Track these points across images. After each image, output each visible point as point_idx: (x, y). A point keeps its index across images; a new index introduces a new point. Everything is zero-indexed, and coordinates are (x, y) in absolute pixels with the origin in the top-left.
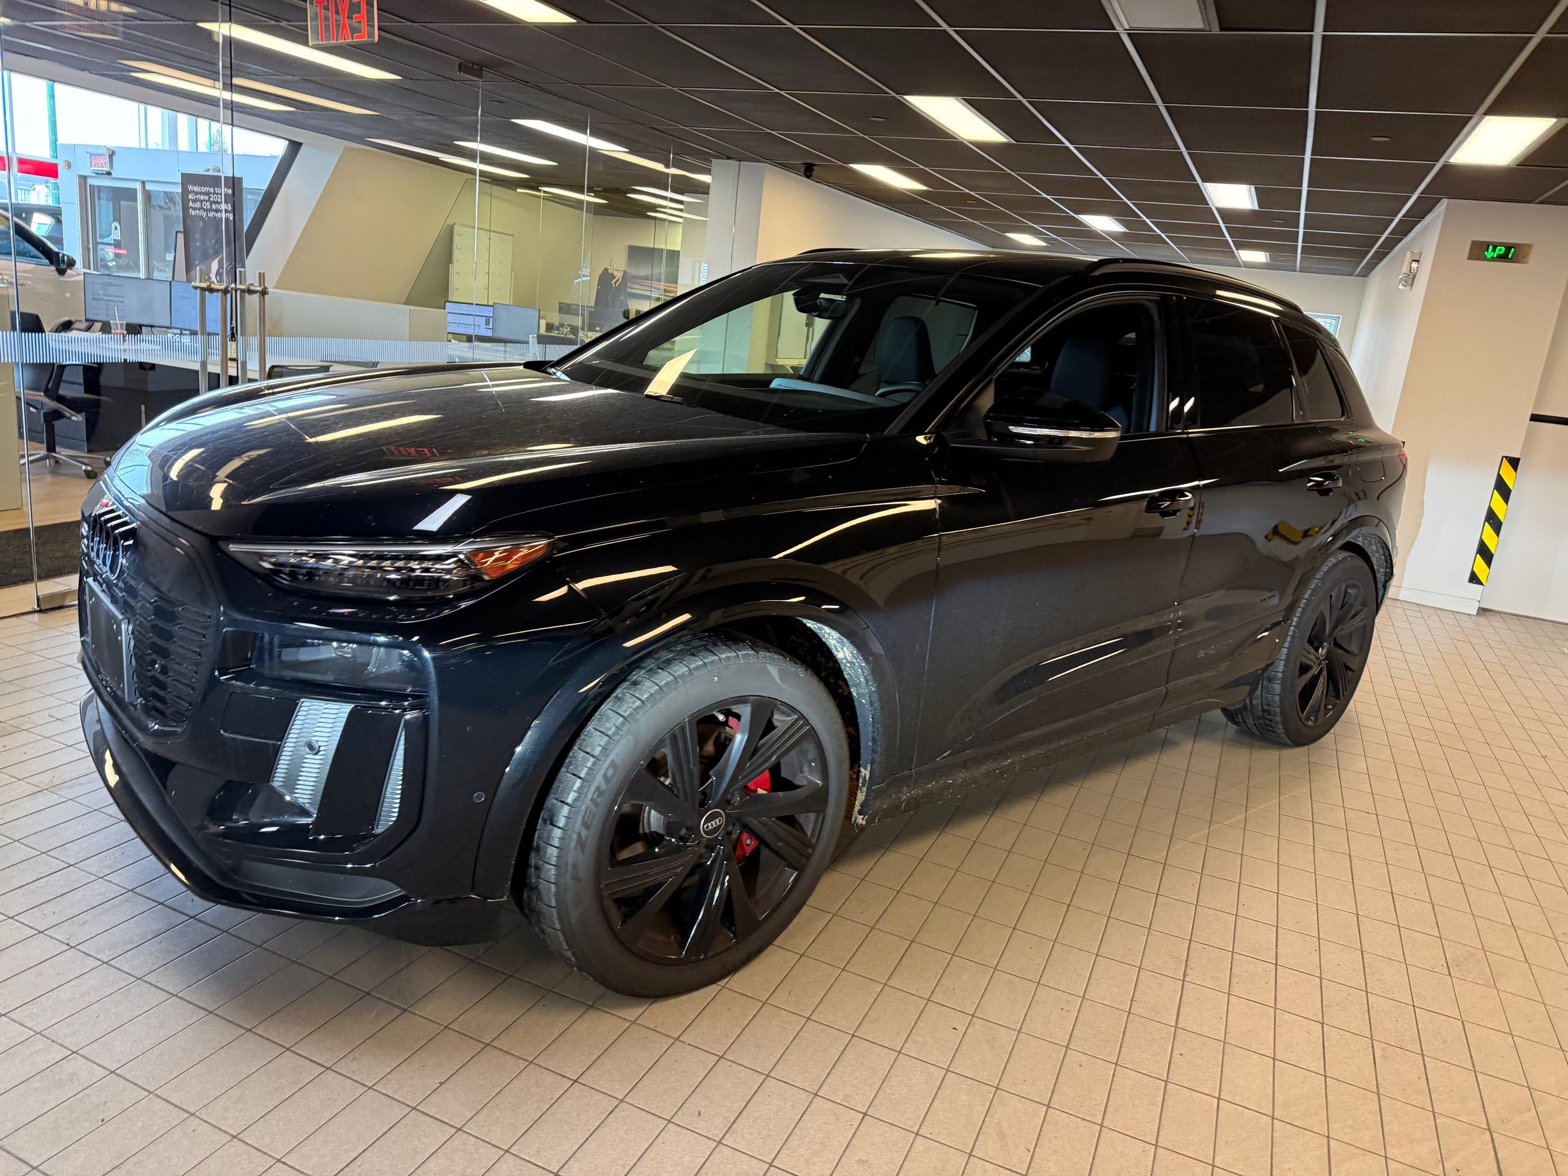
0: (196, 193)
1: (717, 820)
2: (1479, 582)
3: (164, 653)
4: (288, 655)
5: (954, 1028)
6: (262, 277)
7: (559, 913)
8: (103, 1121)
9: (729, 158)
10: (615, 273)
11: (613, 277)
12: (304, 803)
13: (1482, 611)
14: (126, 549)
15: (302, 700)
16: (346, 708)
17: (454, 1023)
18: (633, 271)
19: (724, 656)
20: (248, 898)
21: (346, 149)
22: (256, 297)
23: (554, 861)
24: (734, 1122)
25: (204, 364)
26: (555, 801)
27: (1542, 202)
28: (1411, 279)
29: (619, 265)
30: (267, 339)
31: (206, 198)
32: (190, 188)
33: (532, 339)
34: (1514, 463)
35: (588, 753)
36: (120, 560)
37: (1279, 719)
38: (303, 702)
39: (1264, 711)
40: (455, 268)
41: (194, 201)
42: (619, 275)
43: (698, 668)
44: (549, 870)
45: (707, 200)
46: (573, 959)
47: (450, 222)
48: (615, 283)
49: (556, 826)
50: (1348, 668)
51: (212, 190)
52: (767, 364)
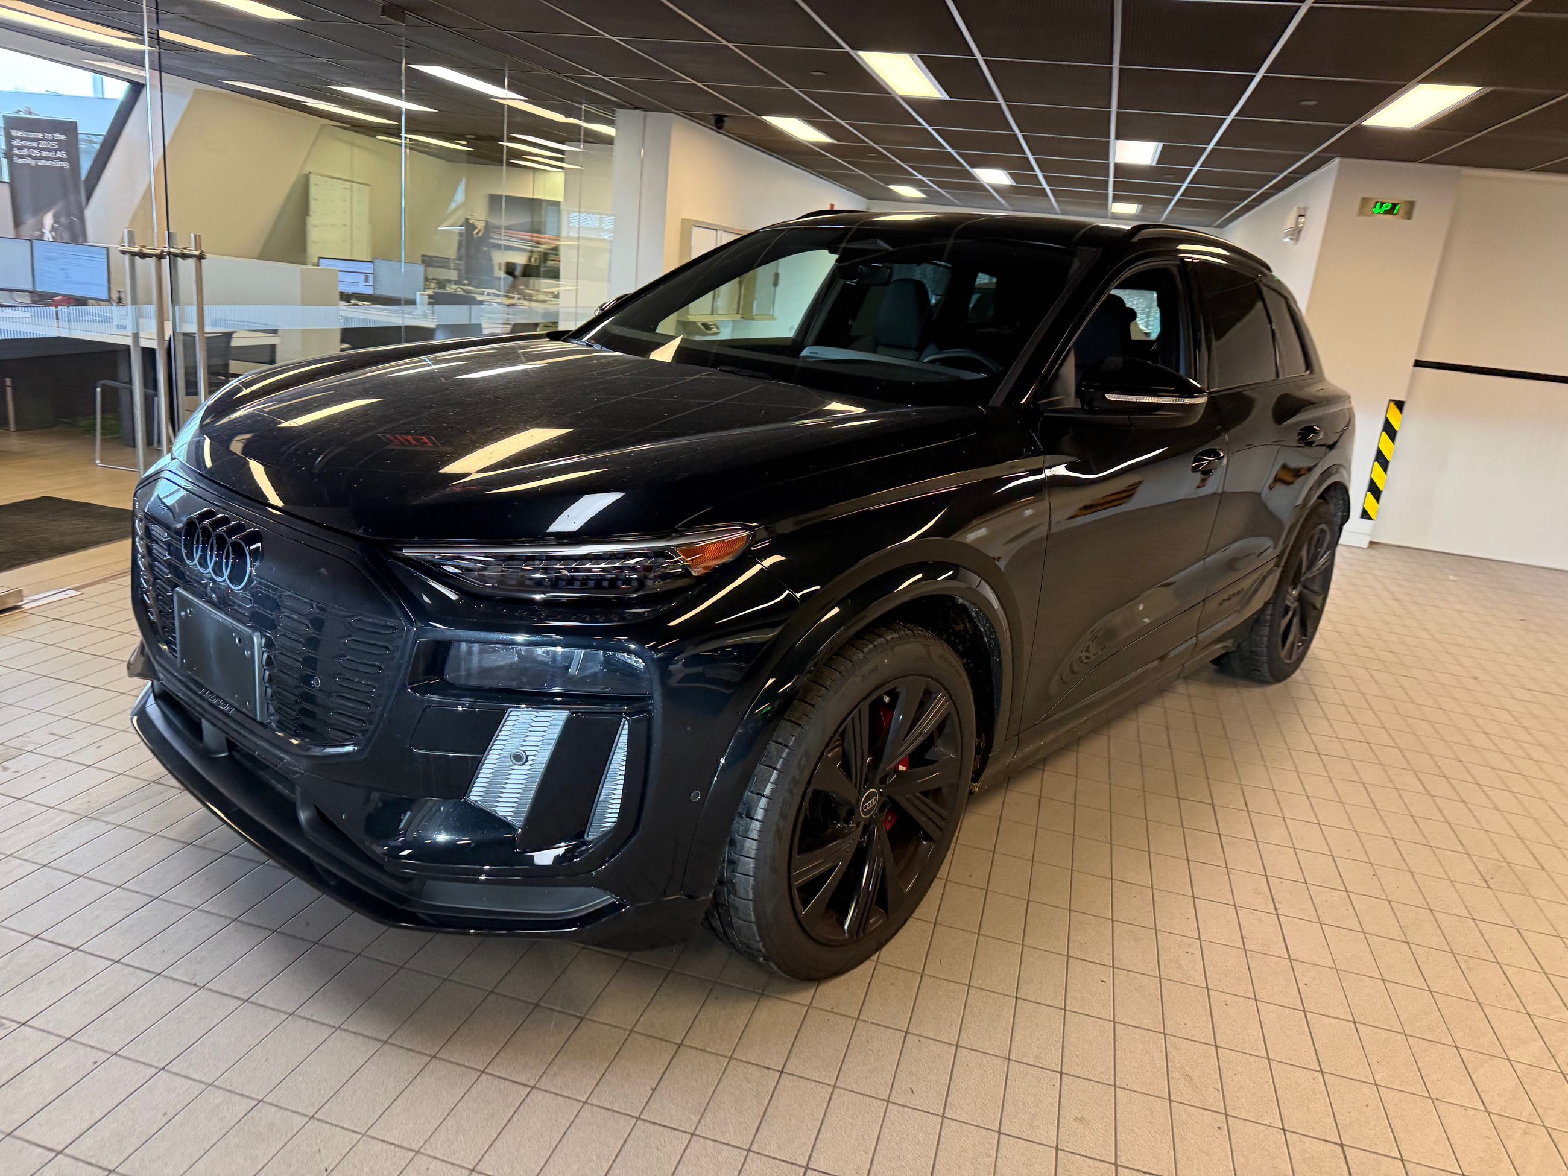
0: (22, 139)
1: (873, 800)
2: (1370, 518)
5: (1102, 981)
6: (198, 238)
7: (755, 906)
9: (636, 108)
10: (477, 223)
11: (475, 228)
12: (504, 817)
13: (1372, 543)
15: (510, 709)
16: (561, 716)
17: (638, 1026)
18: (494, 221)
19: (888, 638)
20: (426, 918)
21: (197, 92)
22: (191, 262)
23: (753, 854)
24: (947, 1095)
25: (136, 337)
26: (750, 794)
27: (1424, 162)
28: (1296, 233)
29: (480, 216)
30: (206, 308)
31: (35, 144)
32: (14, 133)
33: (421, 297)
34: (1400, 405)
35: (780, 744)
36: (249, 569)
37: (1265, 659)
38: (511, 712)
39: (1252, 652)
40: (313, 220)
41: (20, 148)
42: (480, 225)
43: (870, 652)
44: (749, 863)
46: (763, 950)
47: (306, 171)
48: (478, 233)
49: (754, 819)
50: (1315, 608)
51: (40, 136)
52: (678, 321)
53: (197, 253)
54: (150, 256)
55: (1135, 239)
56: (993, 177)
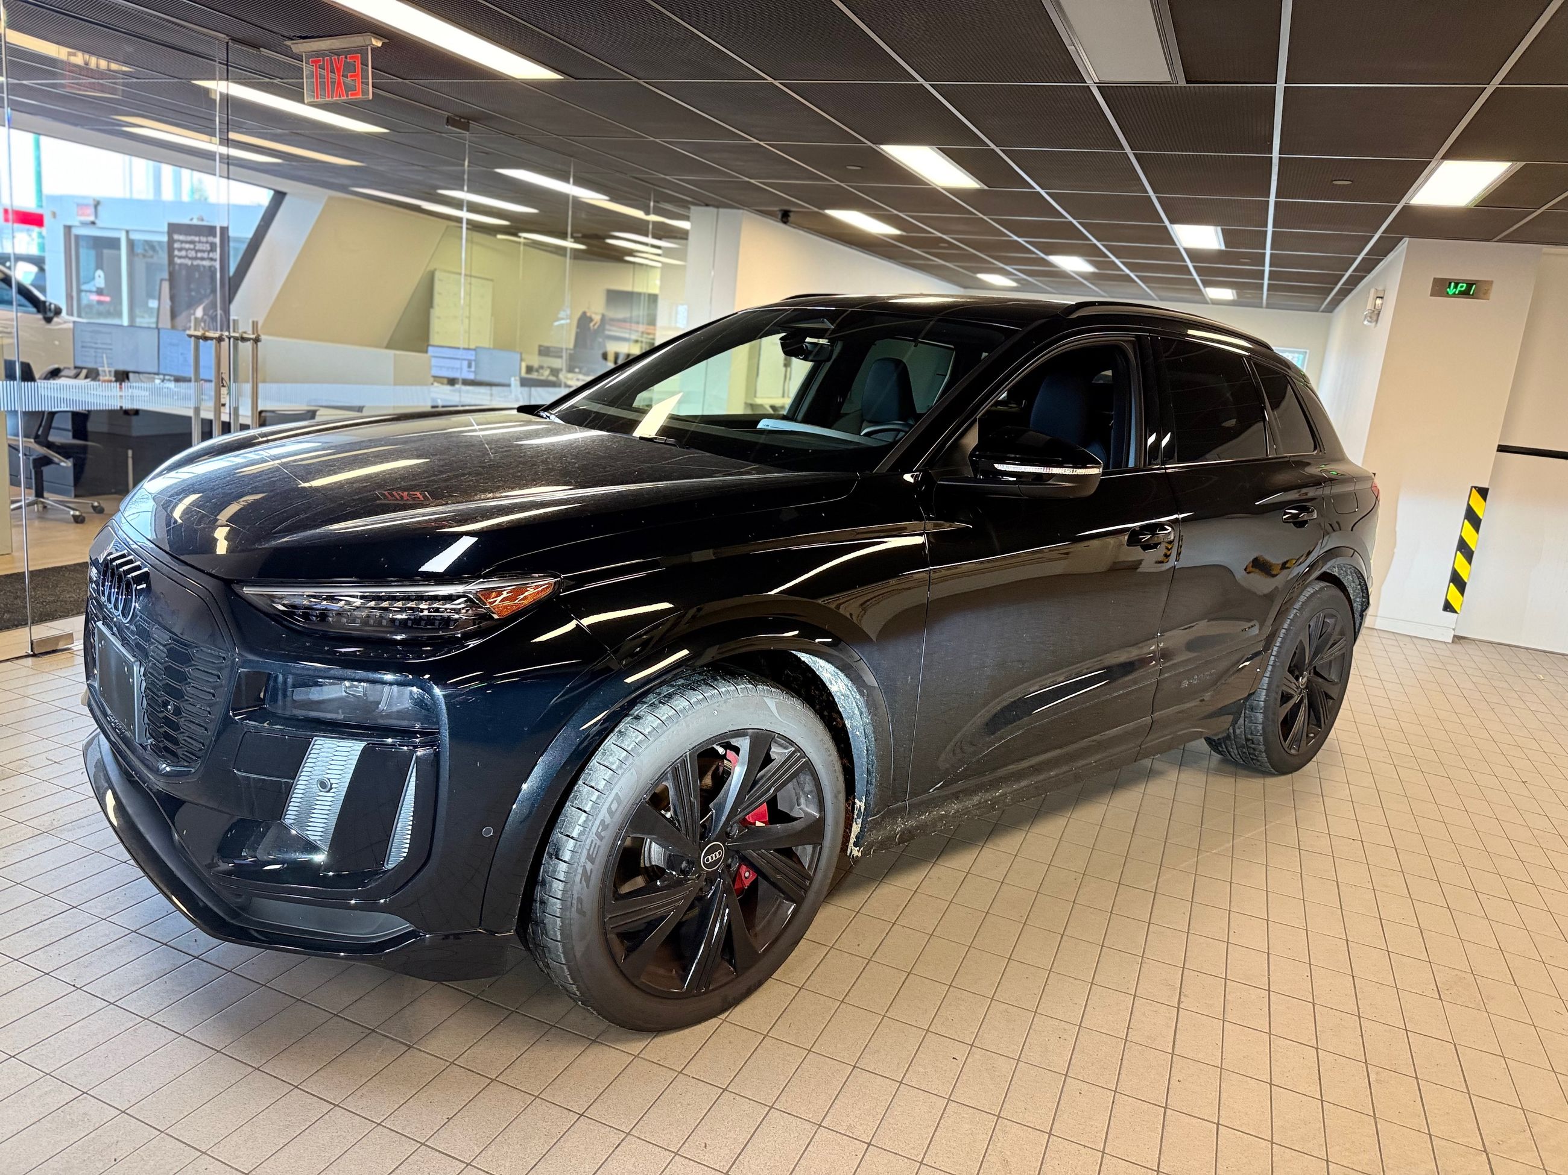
0: (182, 242)
1: (717, 853)
2: (1454, 611)
3: (178, 695)
4: (300, 695)
5: (954, 1058)
6: (255, 325)
7: (564, 946)
8: (115, 1160)
9: (707, 205)
10: (594, 316)
11: (591, 320)
12: (315, 841)
13: (1458, 639)
14: (139, 592)
15: (315, 738)
16: (358, 747)
17: (460, 1059)
18: (611, 314)
19: (723, 690)
20: (256, 935)
21: (330, 198)
23: (559, 895)
24: (740, 1154)
25: (197, 410)
26: (560, 835)
27: (1500, 241)
28: (1376, 315)
29: (597, 308)
30: (260, 385)
31: (192, 246)
32: (176, 237)
33: (515, 382)
34: (1483, 492)
35: (593, 787)
36: (133, 604)
37: (1262, 747)
38: (316, 740)
39: (1247, 740)
40: (436, 312)
41: (180, 250)
42: (597, 318)
43: (699, 702)
44: (555, 904)
45: (686, 245)
46: (578, 993)
47: (431, 267)
48: (594, 325)
49: (561, 860)
50: (1328, 697)
51: (197, 239)
52: (746, 403)
53: (253, 336)
54: (211, 339)
55: (1075, 316)
56: (1073, 264)
